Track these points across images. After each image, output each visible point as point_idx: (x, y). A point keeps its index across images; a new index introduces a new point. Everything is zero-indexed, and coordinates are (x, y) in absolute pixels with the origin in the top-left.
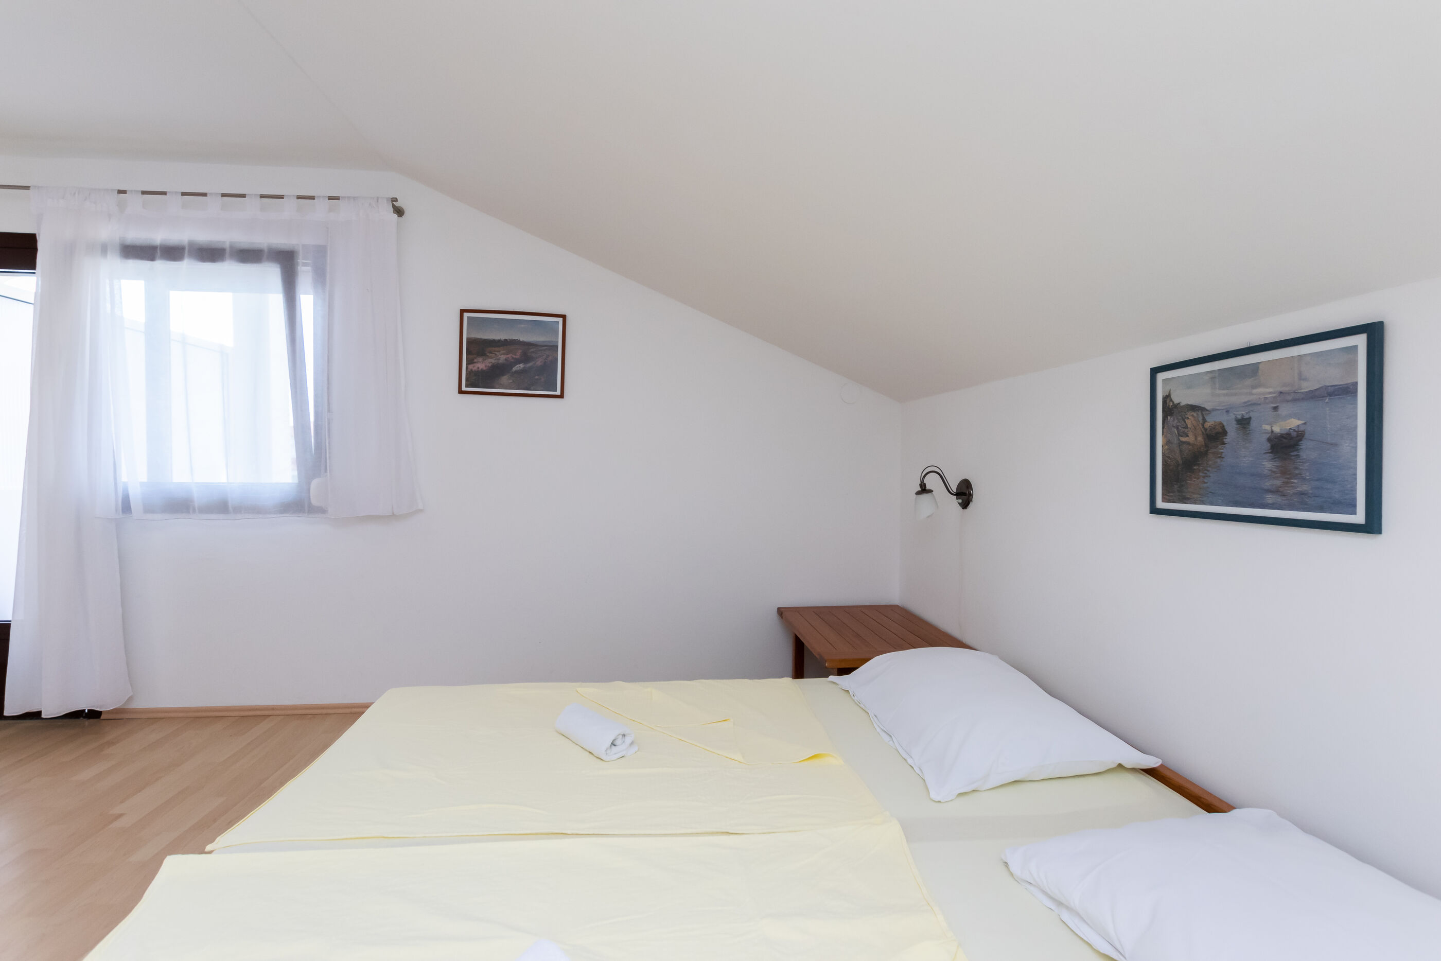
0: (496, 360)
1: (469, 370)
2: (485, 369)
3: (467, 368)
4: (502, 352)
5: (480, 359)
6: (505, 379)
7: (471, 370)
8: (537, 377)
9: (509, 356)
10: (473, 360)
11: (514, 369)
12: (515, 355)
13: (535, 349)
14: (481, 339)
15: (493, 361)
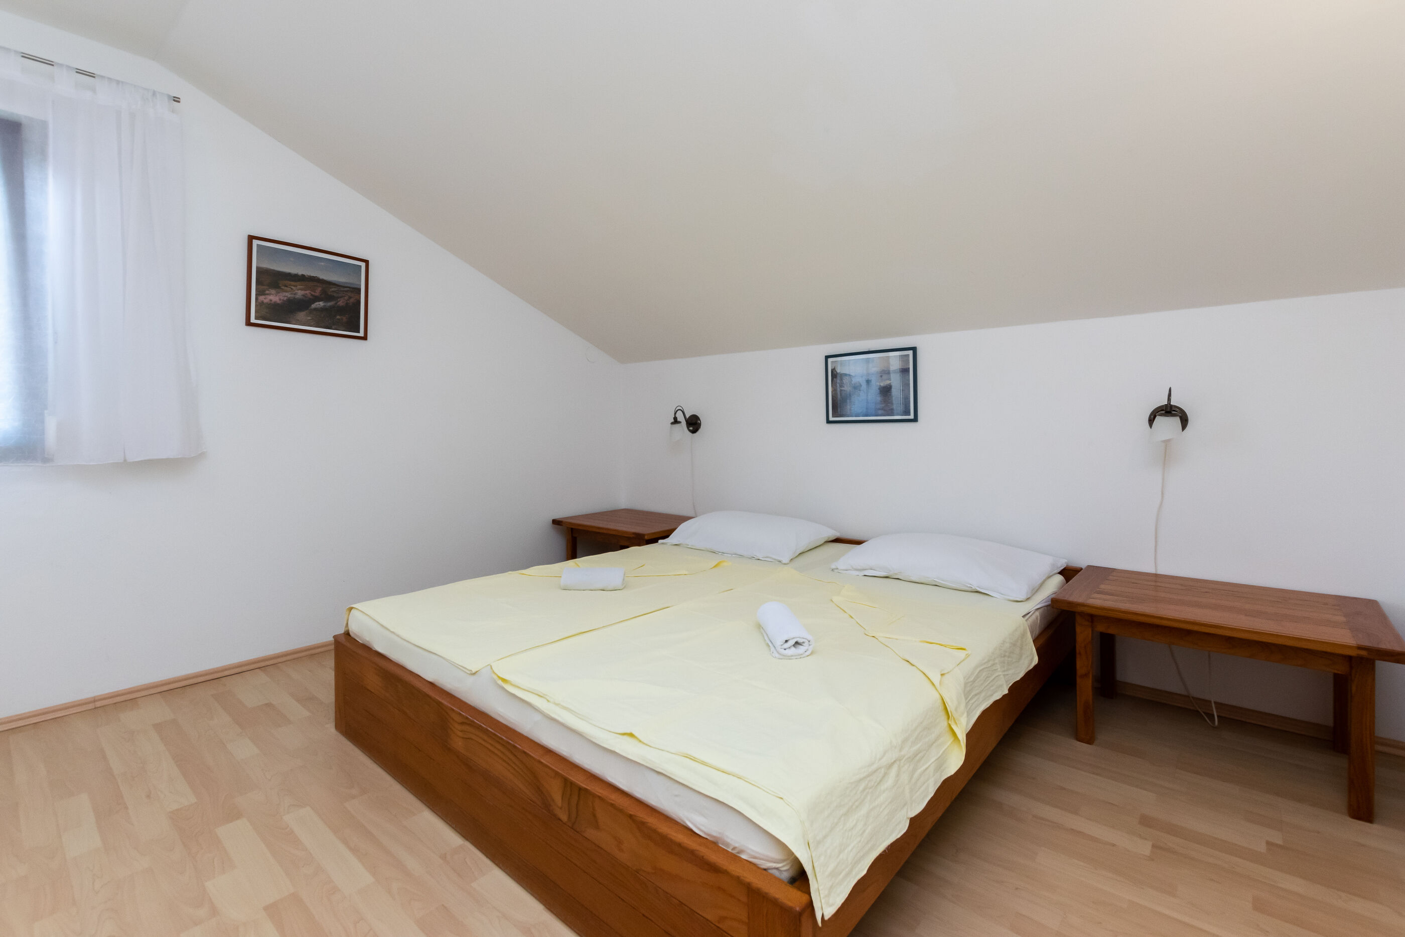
0: (291, 294)
1: (259, 301)
2: (279, 302)
3: (257, 299)
4: (299, 287)
5: (273, 291)
6: (302, 315)
7: (262, 302)
8: (338, 317)
9: (308, 292)
10: (265, 291)
11: (313, 306)
12: (315, 292)
13: (336, 289)
14: (274, 270)
15: (288, 295)
